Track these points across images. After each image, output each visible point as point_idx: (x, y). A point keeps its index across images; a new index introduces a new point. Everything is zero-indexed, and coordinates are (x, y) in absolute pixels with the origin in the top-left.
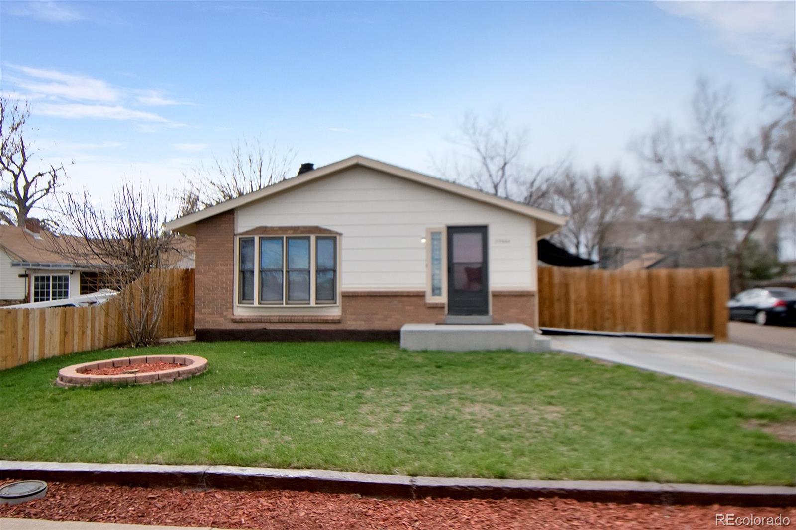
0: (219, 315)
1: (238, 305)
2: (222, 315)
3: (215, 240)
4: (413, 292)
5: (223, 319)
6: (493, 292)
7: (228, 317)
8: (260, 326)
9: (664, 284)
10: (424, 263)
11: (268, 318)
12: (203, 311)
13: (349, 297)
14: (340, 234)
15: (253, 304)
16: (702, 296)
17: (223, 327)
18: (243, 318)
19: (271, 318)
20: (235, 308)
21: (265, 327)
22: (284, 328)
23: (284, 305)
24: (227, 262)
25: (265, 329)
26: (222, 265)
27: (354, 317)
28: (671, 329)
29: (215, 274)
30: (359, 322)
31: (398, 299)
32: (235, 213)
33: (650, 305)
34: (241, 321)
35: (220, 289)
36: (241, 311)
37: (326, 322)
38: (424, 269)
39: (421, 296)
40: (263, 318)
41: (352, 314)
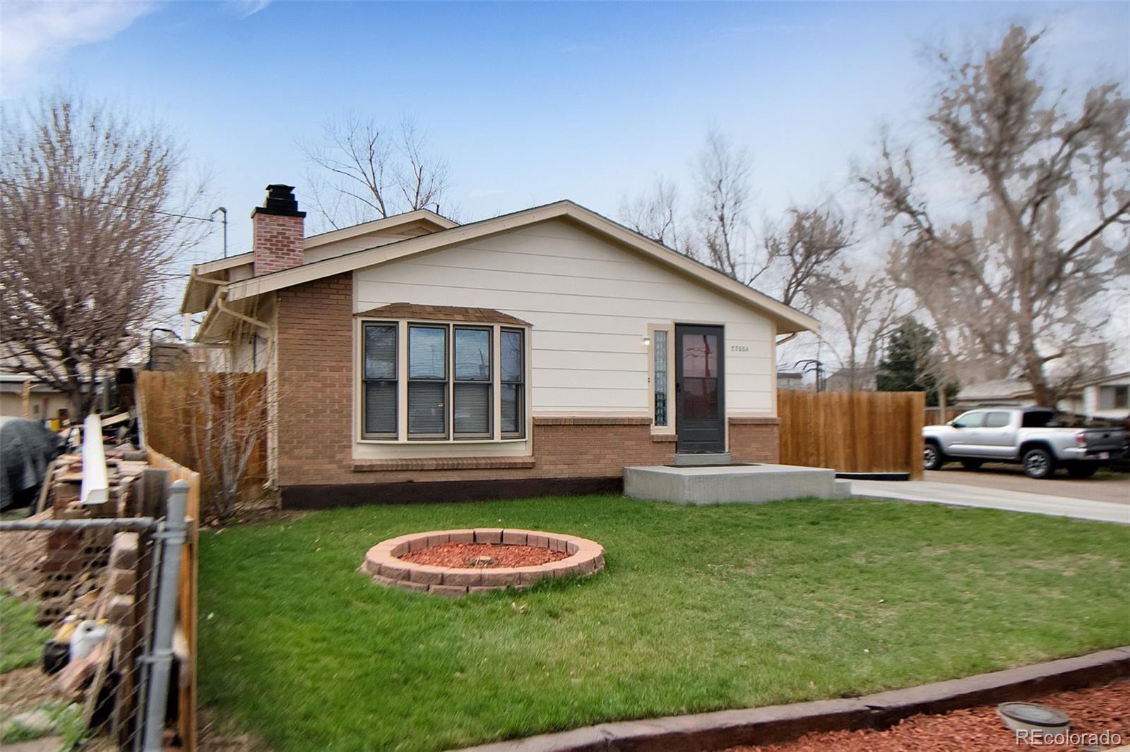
0: (327, 460)
1: (359, 440)
2: (332, 459)
3: (317, 322)
4: (637, 420)
5: (334, 466)
6: (730, 419)
7: (345, 463)
8: (403, 477)
9: (865, 409)
10: (646, 376)
11: (420, 462)
12: (296, 452)
13: (546, 426)
14: (530, 325)
15: (396, 439)
16: (899, 425)
17: (334, 482)
18: (375, 463)
19: (425, 462)
20: (354, 446)
21: (411, 479)
22: (444, 480)
23: (451, 441)
24: (341, 364)
25: (411, 482)
26: (332, 369)
27: (553, 458)
28: (871, 464)
29: (319, 385)
30: (560, 467)
31: (614, 430)
32: (354, 277)
33: (852, 435)
34: (371, 470)
35: (328, 413)
36: (364, 452)
37: (513, 467)
38: (646, 385)
39: (643, 424)
40: (410, 463)
41: (550, 454)
